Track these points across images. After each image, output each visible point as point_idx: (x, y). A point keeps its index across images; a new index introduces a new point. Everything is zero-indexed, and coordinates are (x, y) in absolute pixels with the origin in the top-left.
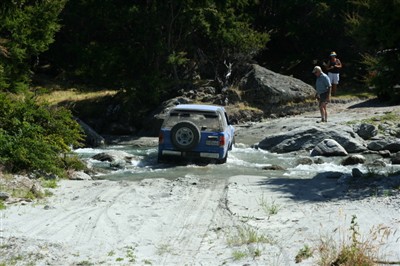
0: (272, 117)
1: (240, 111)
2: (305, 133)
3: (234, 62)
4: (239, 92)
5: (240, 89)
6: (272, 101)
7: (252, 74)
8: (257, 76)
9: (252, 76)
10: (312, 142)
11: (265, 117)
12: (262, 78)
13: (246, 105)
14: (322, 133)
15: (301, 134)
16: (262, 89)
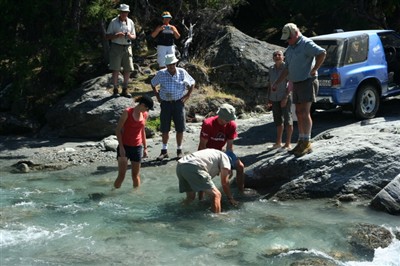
0: (258, 111)
1: (207, 100)
2: (350, 156)
3: (198, 21)
4: (205, 69)
5: (206, 64)
6: (257, 84)
7: (227, 40)
8: (235, 44)
9: (226, 44)
10: (365, 177)
11: (248, 110)
12: (242, 48)
13: (216, 90)
14: (384, 157)
15: (342, 159)
16: (242, 65)
